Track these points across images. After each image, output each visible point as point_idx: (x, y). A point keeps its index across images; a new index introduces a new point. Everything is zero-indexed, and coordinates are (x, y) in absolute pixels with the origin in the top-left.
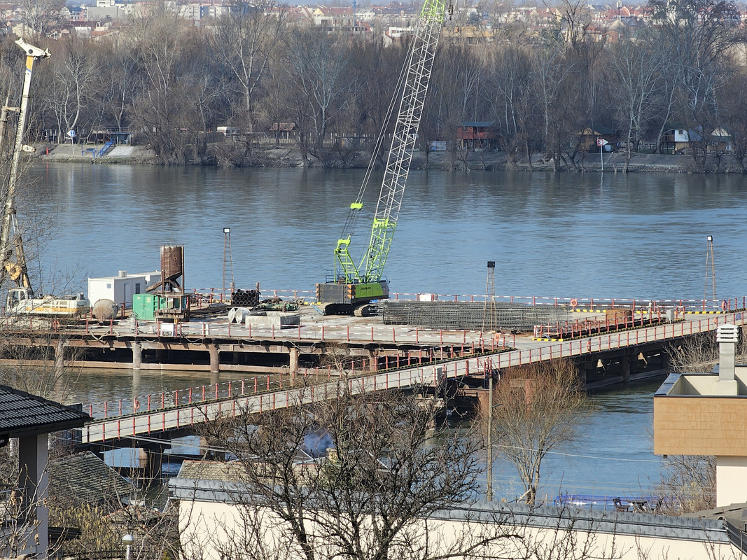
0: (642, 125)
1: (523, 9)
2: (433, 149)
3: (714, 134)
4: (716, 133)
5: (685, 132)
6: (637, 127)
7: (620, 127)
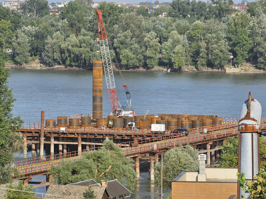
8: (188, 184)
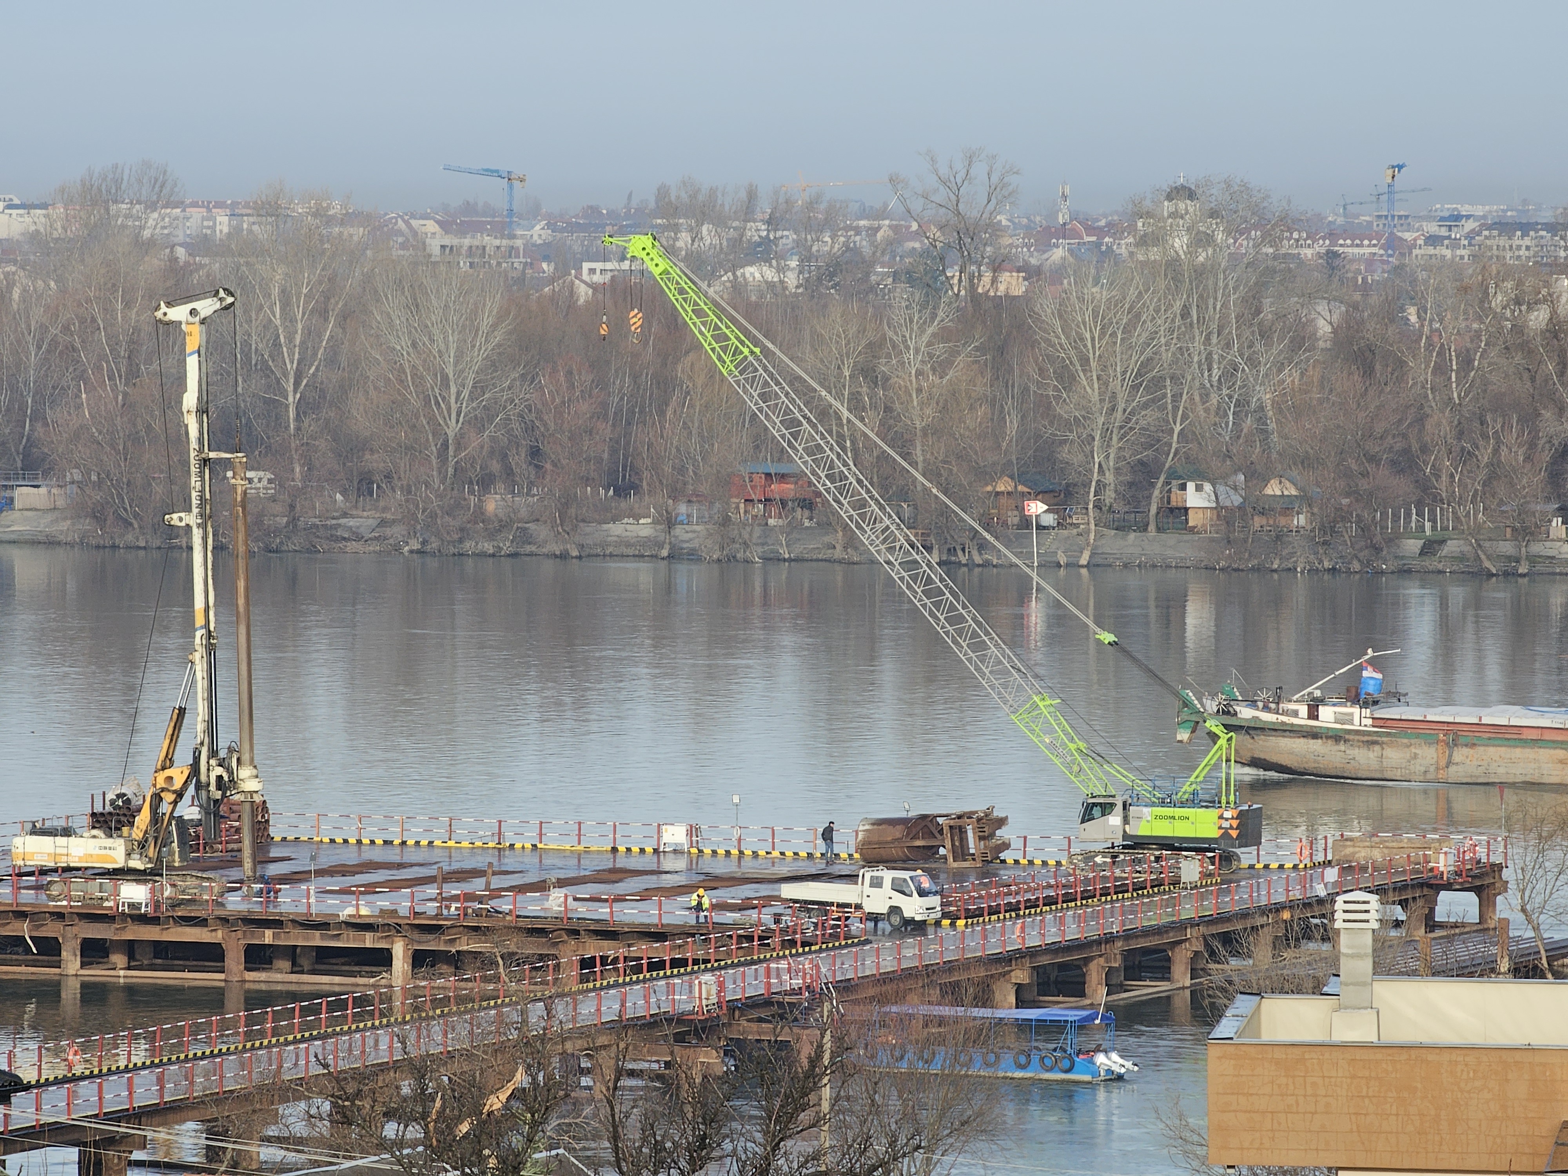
0: (1117, 470)
1: (862, 223)
2: (680, 518)
3: (1269, 491)
4: (1273, 489)
5: (1208, 487)
6: (1109, 477)
7: (1073, 477)
8: (1307, 1056)
